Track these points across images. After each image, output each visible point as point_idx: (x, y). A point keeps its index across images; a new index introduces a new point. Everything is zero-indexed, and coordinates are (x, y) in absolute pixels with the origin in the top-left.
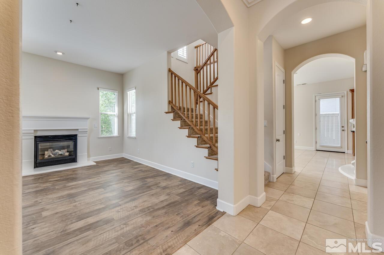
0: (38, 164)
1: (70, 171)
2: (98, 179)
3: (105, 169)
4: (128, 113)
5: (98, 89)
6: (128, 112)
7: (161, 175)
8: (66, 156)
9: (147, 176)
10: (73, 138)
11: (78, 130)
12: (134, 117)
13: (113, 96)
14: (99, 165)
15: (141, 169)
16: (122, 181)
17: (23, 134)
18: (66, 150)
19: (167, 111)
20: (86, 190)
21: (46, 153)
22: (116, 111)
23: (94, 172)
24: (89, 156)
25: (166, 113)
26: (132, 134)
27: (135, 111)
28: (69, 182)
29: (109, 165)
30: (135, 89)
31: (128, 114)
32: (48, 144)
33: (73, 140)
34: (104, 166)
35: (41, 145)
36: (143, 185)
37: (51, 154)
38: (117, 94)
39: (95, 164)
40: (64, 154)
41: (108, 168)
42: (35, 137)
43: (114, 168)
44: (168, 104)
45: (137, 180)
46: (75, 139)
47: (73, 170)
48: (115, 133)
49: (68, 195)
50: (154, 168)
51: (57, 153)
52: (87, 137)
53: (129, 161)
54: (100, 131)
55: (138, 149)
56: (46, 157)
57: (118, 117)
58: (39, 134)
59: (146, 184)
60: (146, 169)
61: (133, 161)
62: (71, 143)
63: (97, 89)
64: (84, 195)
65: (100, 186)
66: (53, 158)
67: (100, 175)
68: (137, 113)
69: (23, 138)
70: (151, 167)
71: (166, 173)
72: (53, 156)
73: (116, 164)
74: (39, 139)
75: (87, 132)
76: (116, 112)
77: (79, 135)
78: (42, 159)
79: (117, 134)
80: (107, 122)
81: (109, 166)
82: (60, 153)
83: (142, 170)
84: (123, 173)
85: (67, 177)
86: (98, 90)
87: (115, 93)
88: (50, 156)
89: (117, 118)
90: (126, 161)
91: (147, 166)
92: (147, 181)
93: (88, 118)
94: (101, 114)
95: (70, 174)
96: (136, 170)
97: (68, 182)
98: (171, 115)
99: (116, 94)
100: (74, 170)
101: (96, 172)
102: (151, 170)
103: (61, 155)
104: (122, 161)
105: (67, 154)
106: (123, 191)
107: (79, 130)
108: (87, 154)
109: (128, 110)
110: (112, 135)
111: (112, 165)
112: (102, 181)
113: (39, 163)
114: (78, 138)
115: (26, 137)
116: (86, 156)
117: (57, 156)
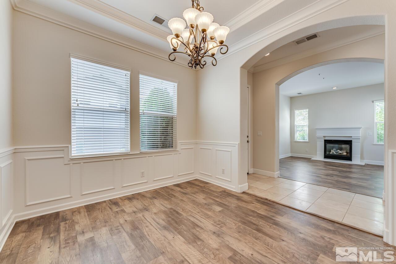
0: (326, 157)
5: (373, 102)
8: (344, 155)
10: (349, 143)
17: (317, 138)
18: (345, 151)
21: (332, 150)
24: (362, 158)
32: (332, 145)
35: (329, 146)
37: (334, 152)
42: (325, 140)
46: (351, 144)
52: (360, 143)
54: (375, 139)
58: (327, 139)
62: (348, 146)
69: (318, 140)
72: (335, 153)
74: (327, 142)
75: (360, 139)
77: (353, 141)
82: (340, 152)
88: (333, 153)
93: (360, 128)
94: (377, 124)
100: (350, 165)
103: (341, 153)
107: (353, 137)
108: (360, 156)
114: (353, 143)
115: (319, 140)
116: (360, 158)
117: (337, 154)
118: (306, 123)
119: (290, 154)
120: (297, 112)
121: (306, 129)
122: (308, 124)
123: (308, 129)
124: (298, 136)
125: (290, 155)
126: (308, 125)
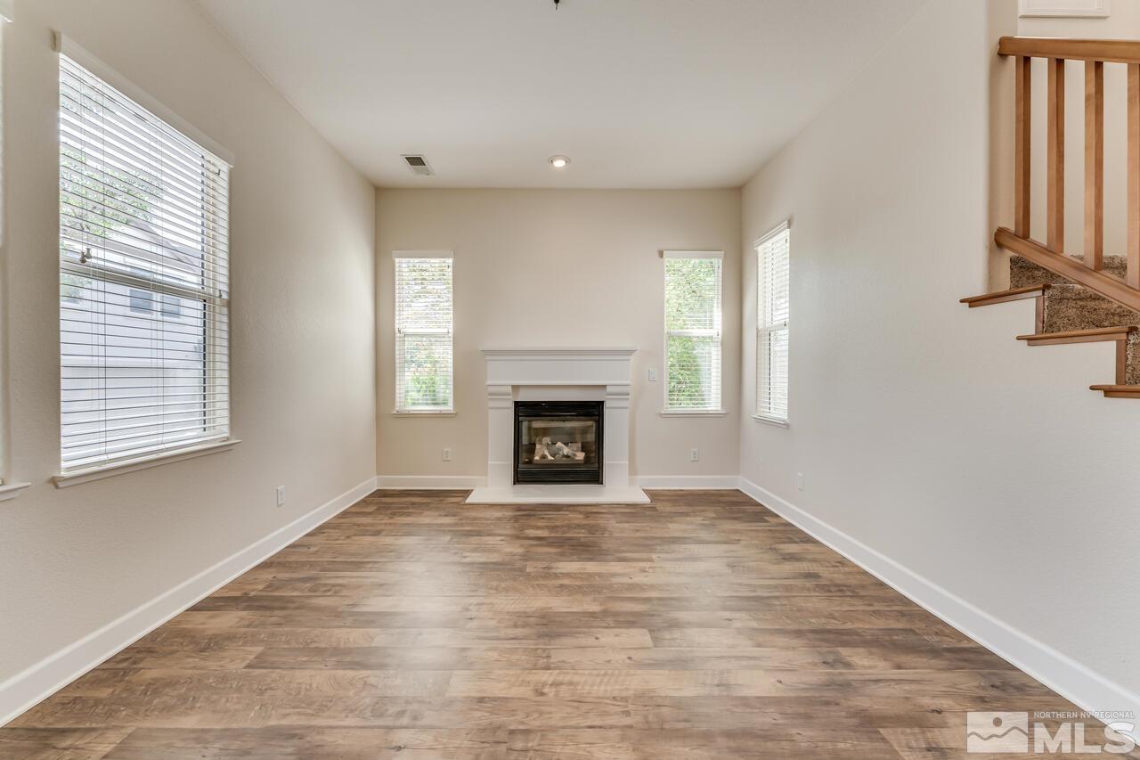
0: (526, 473)
1: (581, 513)
2: (643, 571)
3: (675, 528)
4: (760, 327)
5: (661, 254)
6: (760, 322)
7: (935, 652)
8: (578, 464)
9: (849, 626)
10: (592, 411)
11: (605, 386)
12: (781, 346)
13: (707, 272)
14: (659, 506)
15: (814, 568)
16: (727, 614)
17: (490, 394)
18: (580, 444)
19: (979, 290)
20: (593, 615)
21: (538, 446)
22: (715, 323)
23: (638, 534)
24: (633, 471)
25: (973, 302)
26: (775, 409)
27: (787, 315)
28: (562, 556)
29: (686, 514)
30: (789, 227)
31: (758, 331)
33: (594, 418)
34: (670, 517)
35: (529, 426)
36: (829, 685)
37: (547, 453)
38: (721, 262)
39: (645, 499)
40: (575, 455)
41: (682, 527)
42: (516, 403)
43: (704, 535)
44: (991, 251)
45: (799, 633)
46: (598, 415)
47: (589, 509)
48: (713, 402)
49: (543, 617)
50: (882, 585)
51: (559, 449)
52: (628, 410)
53: (758, 513)
54: (666, 393)
55: (800, 474)
56: (537, 458)
57: (722, 344)
58: (524, 396)
59: (846, 686)
60: (839, 578)
61: (777, 516)
62: (589, 425)
63: (657, 255)
64: (583, 641)
65: (641, 614)
66: (550, 465)
67: (654, 556)
68: (794, 324)
69: (491, 404)
70: (865, 573)
71: (964, 644)
72: (550, 458)
73: (714, 515)
74: (525, 410)
75: (628, 394)
76: (715, 326)
77: (607, 405)
78: (526, 463)
79: (720, 404)
80: (689, 365)
81: (688, 519)
82: (566, 450)
83: (815, 576)
84: (731, 566)
85: (564, 533)
86: (661, 260)
87: (715, 261)
88: (544, 457)
89: (720, 348)
90: (749, 509)
91: (843, 562)
92: (848, 665)
93: (630, 352)
94: (670, 336)
95: (576, 522)
96: (788, 568)
97: (562, 554)
98: (1024, 312)
99: (718, 262)
100: (589, 511)
101: (643, 535)
102: (863, 587)
103: (567, 456)
104: (735, 508)
105: (580, 456)
106: (728, 686)
107: (608, 389)
108: (627, 461)
109: (760, 317)
110: (700, 409)
111: (699, 520)
112: (652, 587)
113: (524, 473)
114: (606, 412)
115: (497, 404)
116: (626, 469)
117: (559, 459)
118: (445, 323)
119: (376, 477)
120: (405, 267)
121: (445, 354)
122: (451, 331)
123: (451, 352)
124: (411, 385)
125: (372, 484)
126: (451, 335)
